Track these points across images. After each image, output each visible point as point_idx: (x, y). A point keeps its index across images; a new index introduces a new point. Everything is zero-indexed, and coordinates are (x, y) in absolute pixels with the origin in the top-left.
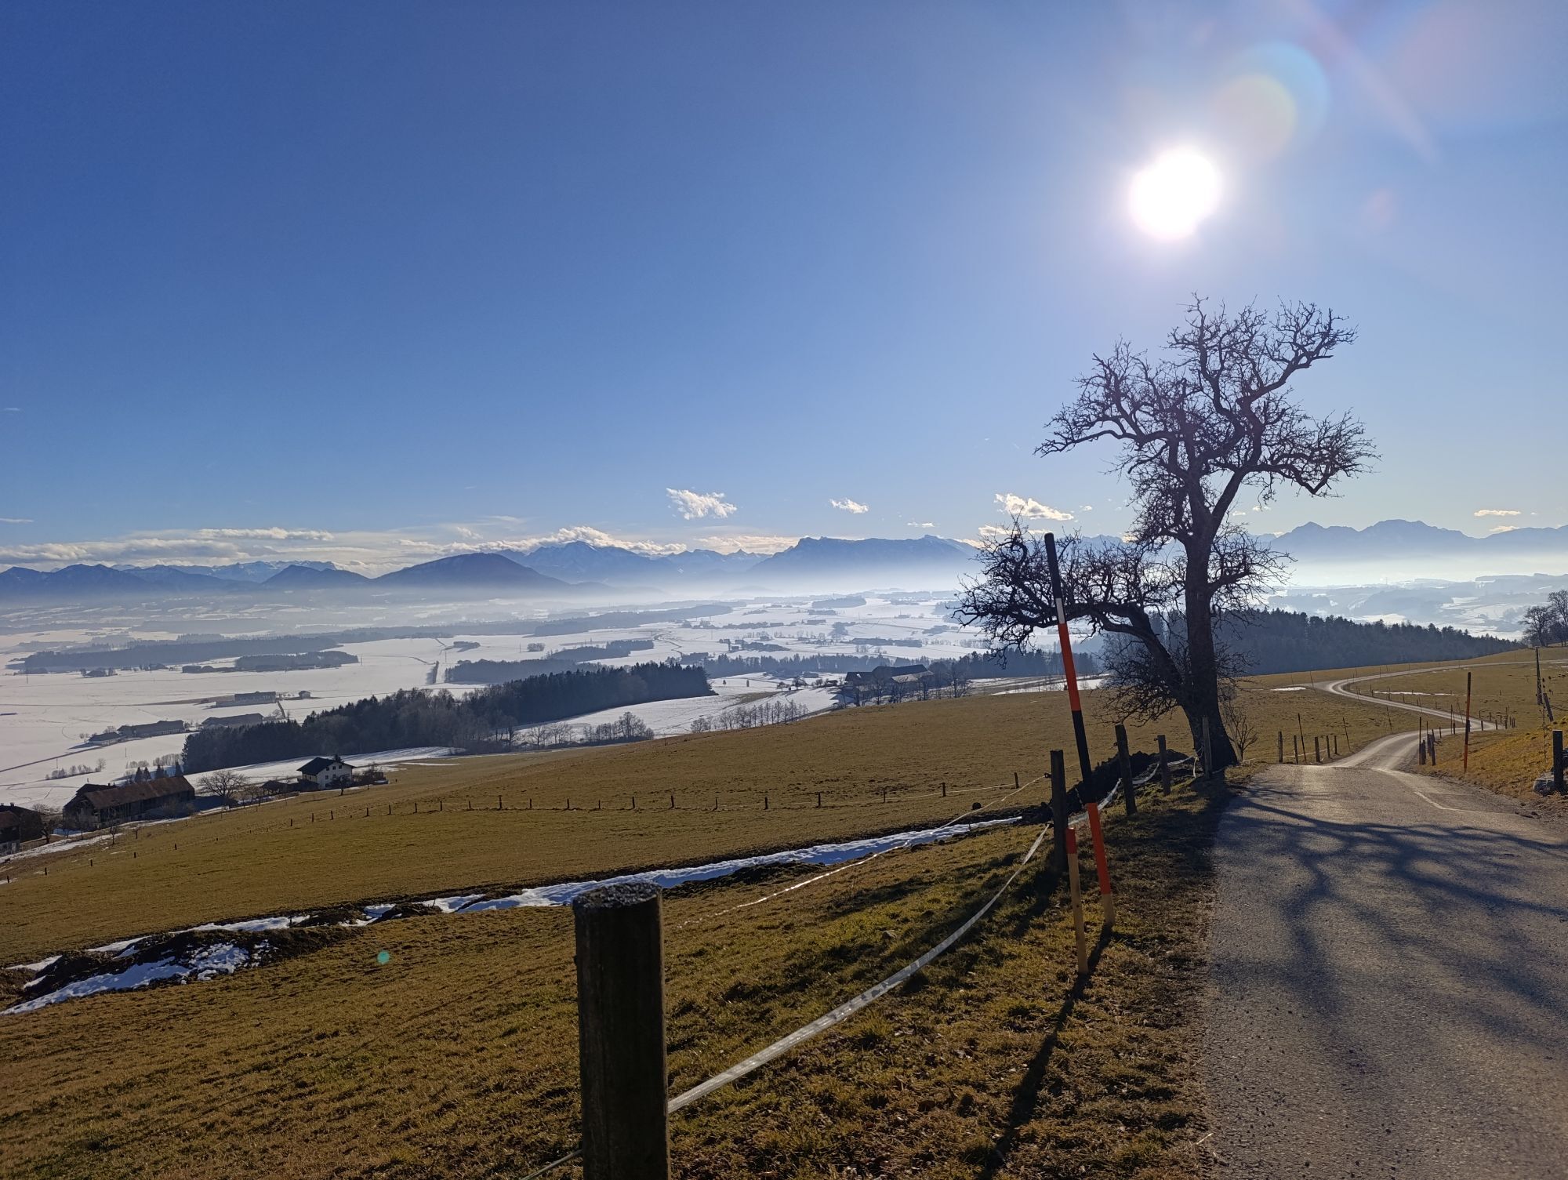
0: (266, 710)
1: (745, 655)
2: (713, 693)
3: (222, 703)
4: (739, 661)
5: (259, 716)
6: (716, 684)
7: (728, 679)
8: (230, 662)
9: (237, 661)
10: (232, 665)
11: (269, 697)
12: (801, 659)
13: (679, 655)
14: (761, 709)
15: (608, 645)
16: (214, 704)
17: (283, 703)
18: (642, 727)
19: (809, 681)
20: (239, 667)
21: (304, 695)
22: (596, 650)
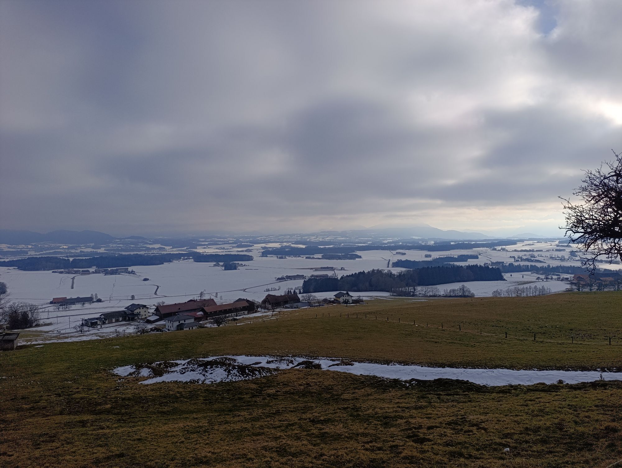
0: (330, 273)
1: (522, 263)
2: (504, 280)
3: (316, 269)
4: (519, 266)
5: (327, 275)
6: (506, 276)
7: (513, 274)
8: (320, 256)
9: (322, 256)
10: (321, 257)
11: (332, 269)
12: (551, 267)
13: (490, 262)
14: (527, 288)
15: (458, 256)
16: (314, 270)
17: (335, 271)
18: (469, 291)
19: (554, 277)
20: (324, 257)
21: (342, 269)
22: (453, 258)
